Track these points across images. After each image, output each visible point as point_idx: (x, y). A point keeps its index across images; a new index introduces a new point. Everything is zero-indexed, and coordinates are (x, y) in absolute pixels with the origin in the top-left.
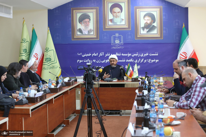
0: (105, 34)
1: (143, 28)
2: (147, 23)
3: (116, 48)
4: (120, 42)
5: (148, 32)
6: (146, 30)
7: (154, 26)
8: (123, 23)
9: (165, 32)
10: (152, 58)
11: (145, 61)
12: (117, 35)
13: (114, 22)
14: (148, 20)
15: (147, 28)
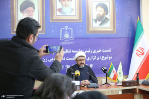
0: (53, 26)
1: (96, 21)
2: (99, 14)
3: (65, 43)
4: (70, 36)
5: (100, 25)
6: (99, 23)
7: (106, 18)
8: (73, 13)
9: (118, 25)
10: (106, 55)
11: (98, 58)
12: (66, 28)
13: (63, 13)
14: (101, 11)
15: (99, 21)
